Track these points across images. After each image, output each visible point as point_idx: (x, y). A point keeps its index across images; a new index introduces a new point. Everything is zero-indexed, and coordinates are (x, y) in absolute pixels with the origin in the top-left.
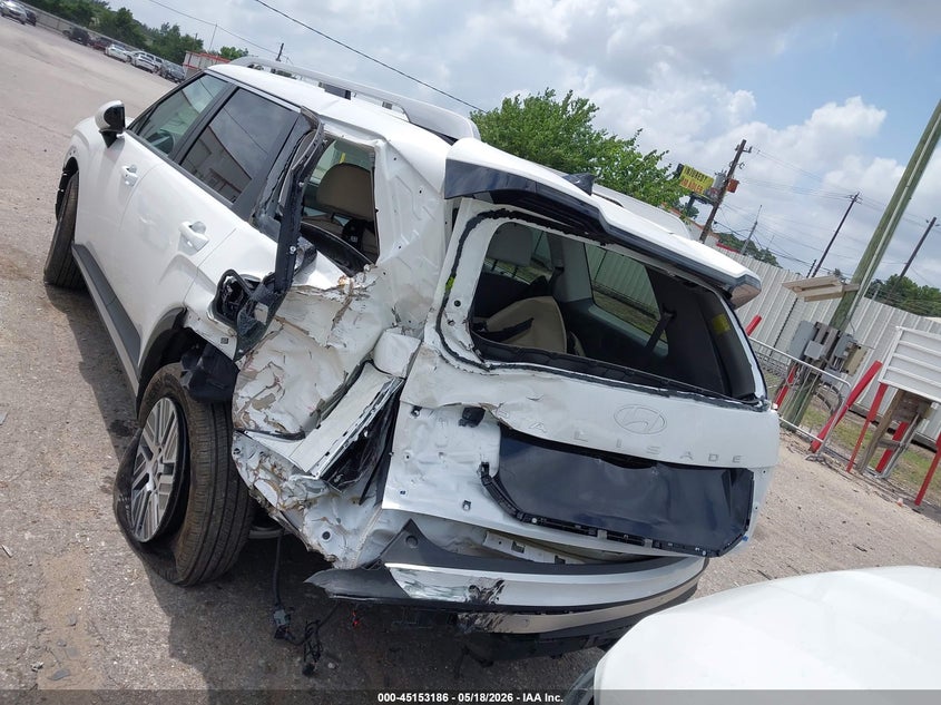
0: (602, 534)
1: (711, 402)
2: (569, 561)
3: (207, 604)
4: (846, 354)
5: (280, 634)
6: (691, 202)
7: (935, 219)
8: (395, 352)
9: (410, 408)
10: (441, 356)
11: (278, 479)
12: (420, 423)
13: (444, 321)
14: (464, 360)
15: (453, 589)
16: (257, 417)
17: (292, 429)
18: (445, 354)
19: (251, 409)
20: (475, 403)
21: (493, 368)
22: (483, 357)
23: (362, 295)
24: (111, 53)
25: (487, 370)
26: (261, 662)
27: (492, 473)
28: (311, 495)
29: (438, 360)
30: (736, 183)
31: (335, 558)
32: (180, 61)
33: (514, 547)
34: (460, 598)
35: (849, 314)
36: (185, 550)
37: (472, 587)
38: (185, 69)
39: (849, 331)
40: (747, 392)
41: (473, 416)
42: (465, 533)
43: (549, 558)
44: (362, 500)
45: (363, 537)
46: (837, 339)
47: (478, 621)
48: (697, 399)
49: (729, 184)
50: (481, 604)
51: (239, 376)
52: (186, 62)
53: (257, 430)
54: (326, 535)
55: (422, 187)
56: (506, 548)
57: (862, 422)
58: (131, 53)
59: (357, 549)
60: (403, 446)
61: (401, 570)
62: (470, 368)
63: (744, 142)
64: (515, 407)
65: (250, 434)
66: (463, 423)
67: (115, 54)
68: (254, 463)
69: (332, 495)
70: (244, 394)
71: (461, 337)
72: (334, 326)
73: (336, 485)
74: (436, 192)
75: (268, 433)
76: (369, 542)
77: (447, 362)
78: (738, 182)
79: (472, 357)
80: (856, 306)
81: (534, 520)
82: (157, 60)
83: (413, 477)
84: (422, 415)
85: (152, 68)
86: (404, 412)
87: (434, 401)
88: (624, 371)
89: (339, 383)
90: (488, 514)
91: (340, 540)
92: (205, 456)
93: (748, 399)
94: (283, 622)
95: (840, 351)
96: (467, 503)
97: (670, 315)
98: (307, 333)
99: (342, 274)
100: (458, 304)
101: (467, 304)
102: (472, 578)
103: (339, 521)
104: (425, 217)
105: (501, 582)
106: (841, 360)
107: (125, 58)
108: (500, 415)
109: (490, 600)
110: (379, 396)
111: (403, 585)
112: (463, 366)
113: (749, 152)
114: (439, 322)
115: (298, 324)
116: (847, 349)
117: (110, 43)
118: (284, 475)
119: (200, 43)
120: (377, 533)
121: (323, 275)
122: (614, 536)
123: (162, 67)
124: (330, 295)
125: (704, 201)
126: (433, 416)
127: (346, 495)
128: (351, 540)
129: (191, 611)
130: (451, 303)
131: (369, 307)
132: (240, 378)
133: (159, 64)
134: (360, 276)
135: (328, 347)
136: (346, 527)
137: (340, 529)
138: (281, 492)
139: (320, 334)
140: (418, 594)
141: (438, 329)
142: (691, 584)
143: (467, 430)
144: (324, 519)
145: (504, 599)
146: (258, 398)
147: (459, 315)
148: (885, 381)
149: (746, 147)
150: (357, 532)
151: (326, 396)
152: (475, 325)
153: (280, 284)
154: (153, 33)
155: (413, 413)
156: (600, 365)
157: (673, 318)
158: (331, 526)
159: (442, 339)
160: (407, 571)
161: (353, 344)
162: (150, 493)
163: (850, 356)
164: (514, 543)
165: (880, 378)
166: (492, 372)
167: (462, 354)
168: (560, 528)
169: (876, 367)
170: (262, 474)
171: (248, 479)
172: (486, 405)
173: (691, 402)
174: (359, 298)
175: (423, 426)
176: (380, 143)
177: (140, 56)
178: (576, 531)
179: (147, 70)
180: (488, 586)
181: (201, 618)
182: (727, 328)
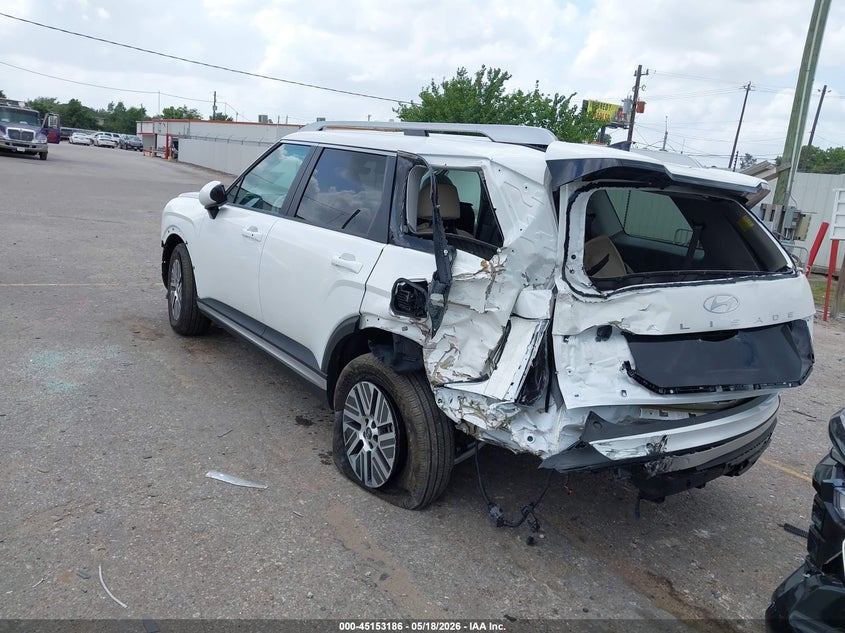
0: (720, 389)
1: (764, 279)
2: (698, 414)
3: (439, 517)
4: (794, 224)
5: (501, 523)
6: (603, 130)
7: (825, 87)
8: (536, 303)
9: (561, 339)
10: (573, 296)
11: (479, 411)
12: (571, 346)
13: (567, 271)
14: (588, 295)
15: (637, 449)
16: (447, 374)
17: (476, 375)
18: (575, 294)
19: (440, 370)
20: (605, 322)
21: (609, 295)
22: (600, 289)
23: (501, 269)
24: (75, 140)
25: (605, 298)
26: (497, 544)
27: (633, 368)
28: (509, 415)
29: (572, 300)
30: (642, 105)
31: (542, 452)
32: (133, 131)
33: (662, 414)
34: (643, 453)
35: (788, 189)
36: (417, 481)
37: (648, 445)
38: (140, 137)
39: (791, 203)
40: (782, 266)
41: (604, 333)
42: (625, 414)
43: (686, 416)
44: (547, 409)
45: (557, 433)
46: (783, 213)
47: (657, 467)
48: (754, 279)
49: (637, 106)
50: (656, 456)
51: (424, 350)
52: (138, 131)
53: (451, 382)
54: (530, 439)
55: (527, 184)
56: (656, 416)
57: (824, 279)
58: (92, 137)
59: (555, 441)
60: (564, 365)
61: (600, 444)
62: (593, 300)
63: (640, 67)
64: (635, 318)
65: (448, 385)
66: (598, 339)
67: (79, 140)
68: (456, 404)
69: (524, 411)
70: (431, 361)
71: (581, 280)
72: (487, 297)
73: (523, 403)
74: (539, 184)
75: (462, 382)
76: (562, 437)
77: (577, 299)
78: (644, 103)
79: (592, 291)
80: (792, 181)
81: (672, 392)
82: (115, 136)
83: (578, 384)
84: (571, 341)
85: (112, 144)
86: (557, 342)
87: (576, 328)
88: (697, 273)
89: (499, 335)
90: (640, 395)
91: (540, 439)
92: (416, 410)
93: (785, 271)
94: (500, 515)
95: (788, 223)
96: (624, 391)
97: (701, 227)
98: (469, 307)
99: (481, 260)
100: (574, 257)
101: (580, 256)
102: (646, 438)
103: (535, 426)
104: (536, 205)
105: (665, 436)
106: (791, 230)
107: (88, 141)
108: (623, 327)
109: (662, 450)
110: (535, 336)
111: (605, 454)
112: (588, 299)
113: (647, 74)
114: (564, 274)
115: (460, 303)
116: (794, 220)
117: (70, 133)
118: (482, 407)
119: (143, 111)
120: (566, 428)
121: (467, 263)
122: (726, 388)
123: (121, 141)
124: (480, 276)
125: (614, 126)
126: (577, 339)
127: (532, 409)
128: (549, 437)
129: (432, 523)
130: (569, 257)
131: (508, 277)
132: (425, 351)
133: (117, 139)
134: (495, 257)
135: (486, 312)
136: (542, 430)
137: (538, 432)
138: (486, 418)
139: (479, 305)
140: (617, 457)
141: (564, 278)
142: (773, 418)
143: (602, 344)
144: (524, 428)
145: (670, 447)
146: (442, 361)
147: (577, 265)
148: (835, 238)
149: (643, 71)
150: (551, 431)
151: (493, 347)
152: (591, 270)
153: (444, 279)
154: (101, 114)
155: (565, 341)
156: (681, 274)
157: (703, 229)
158: (531, 431)
159: (569, 284)
160: (604, 444)
161: (502, 305)
162: (369, 453)
163: (798, 224)
164: (661, 412)
165: (830, 235)
166: (609, 299)
167: (585, 291)
168: (691, 392)
169: (825, 227)
170: (465, 411)
171: (456, 417)
172: (613, 323)
173: (751, 282)
174: (500, 272)
175: (573, 349)
176: (485, 163)
177: (100, 137)
178: (701, 391)
179: (109, 147)
180: (658, 441)
181: (441, 526)
182: (752, 225)
